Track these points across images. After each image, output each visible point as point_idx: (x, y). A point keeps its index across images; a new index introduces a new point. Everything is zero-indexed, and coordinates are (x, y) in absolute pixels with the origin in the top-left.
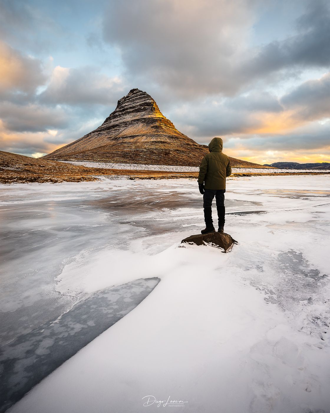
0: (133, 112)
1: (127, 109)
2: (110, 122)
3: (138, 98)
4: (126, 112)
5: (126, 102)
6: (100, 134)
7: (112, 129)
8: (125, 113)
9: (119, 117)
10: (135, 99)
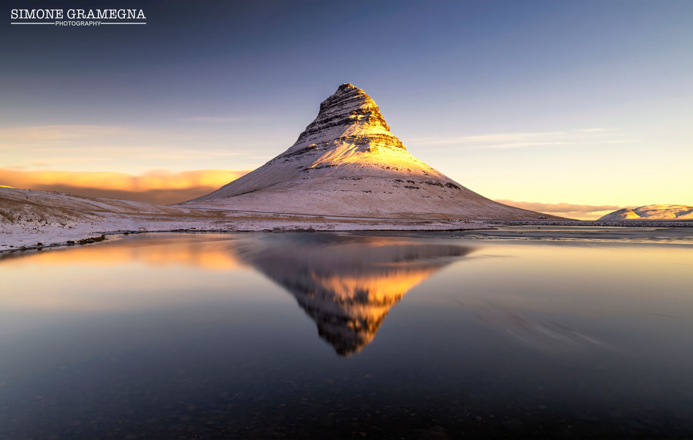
0: (339, 124)
1: (331, 119)
2: (305, 141)
3: (350, 100)
4: (330, 124)
5: (331, 107)
6: (288, 160)
7: (305, 152)
8: (327, 127)
9: (319, 132)
10: (346, 101)
